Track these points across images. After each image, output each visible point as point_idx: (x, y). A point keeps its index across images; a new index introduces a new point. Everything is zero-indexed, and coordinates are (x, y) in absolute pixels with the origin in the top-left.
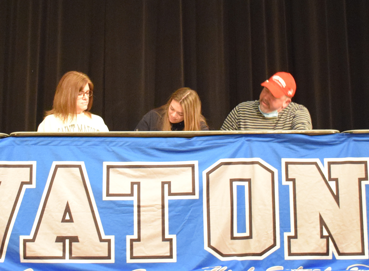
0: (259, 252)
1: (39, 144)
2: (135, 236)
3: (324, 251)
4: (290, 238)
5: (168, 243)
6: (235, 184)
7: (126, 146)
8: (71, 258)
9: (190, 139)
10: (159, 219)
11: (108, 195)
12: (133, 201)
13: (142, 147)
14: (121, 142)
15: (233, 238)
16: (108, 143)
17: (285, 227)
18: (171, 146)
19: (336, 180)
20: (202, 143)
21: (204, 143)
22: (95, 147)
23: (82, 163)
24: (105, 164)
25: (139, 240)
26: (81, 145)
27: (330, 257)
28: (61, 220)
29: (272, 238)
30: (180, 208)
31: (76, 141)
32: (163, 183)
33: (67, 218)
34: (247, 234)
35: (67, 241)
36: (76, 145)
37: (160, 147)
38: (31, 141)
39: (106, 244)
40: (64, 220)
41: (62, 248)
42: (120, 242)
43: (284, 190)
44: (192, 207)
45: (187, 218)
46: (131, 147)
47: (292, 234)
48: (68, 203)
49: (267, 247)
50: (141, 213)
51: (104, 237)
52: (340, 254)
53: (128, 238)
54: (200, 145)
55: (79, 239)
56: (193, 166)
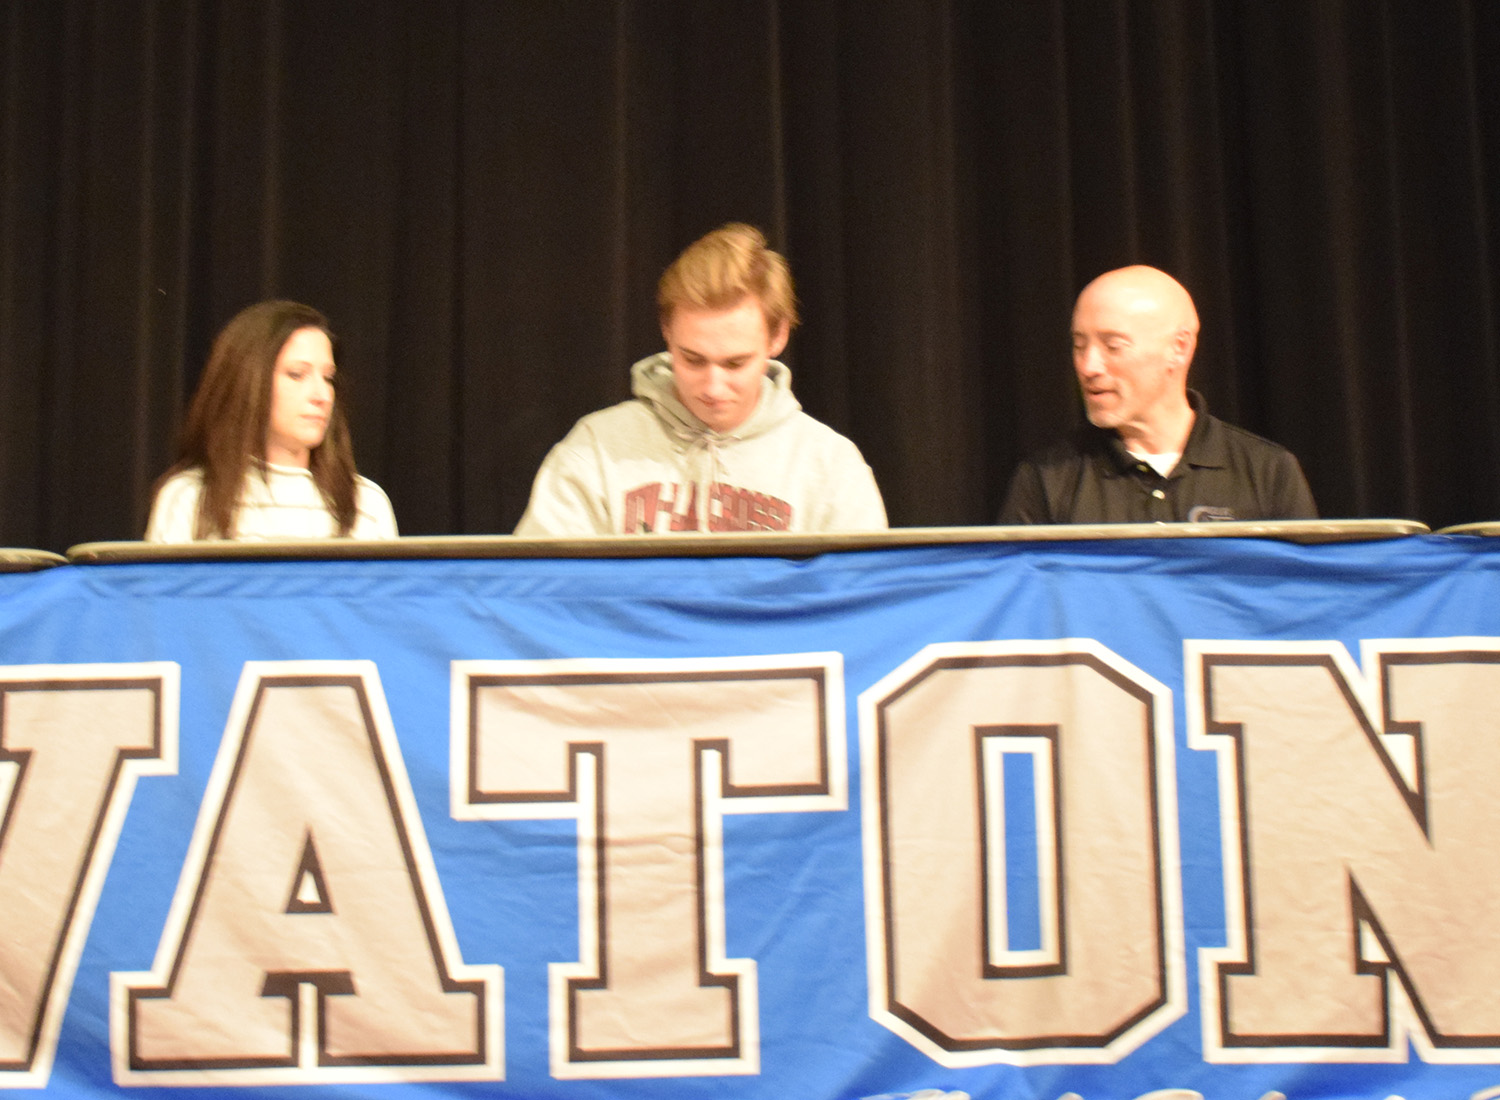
0: (1097, 1029)
1: (186, 592)
2: (587, 968)
3: (1371, 1026)
4: (1225, 970)
5: (722, 993)
6: (996, 748)
7: (545, 596)
8: (325, 1060)
9: (809, 565)
10: (686, 893)
11: (476, 797)
13: (608, 599)
14: (525, 578)
16: (472, 583)
17: (1205, 927)
18: (732, 595)
19: (1414, 729)
20: (856, 580)
21: (867, 581)
22: (417, 600)
23: (366, 670)
24: (462, 670)
25: (601, 982)
26: (362, 593)
27: (1395, 1054)
28: (282, 904)
29: (1153, 971)
30: (768, 849)
31: (339, 577)
32: (700, 746)
33: (309, 894)
34: (1047, 956)
35: (308, 993)
36: (340, 595)
37: (685, 599)
38: (155, 579)
39: (468, 999)
41: (284, 1019)
42: (526, 994)
43: (1197, 771)
44: (817, 843)
45: (797, 886)
46: (566, 599)
48: (309, 836)
49: (1130, 1009)
50: (613, 871)
51: (459, 972)
52: (1440, 1041)
53: (559, 974)
54: (848, 587)
55: (359, 982)
56: (818, 676)
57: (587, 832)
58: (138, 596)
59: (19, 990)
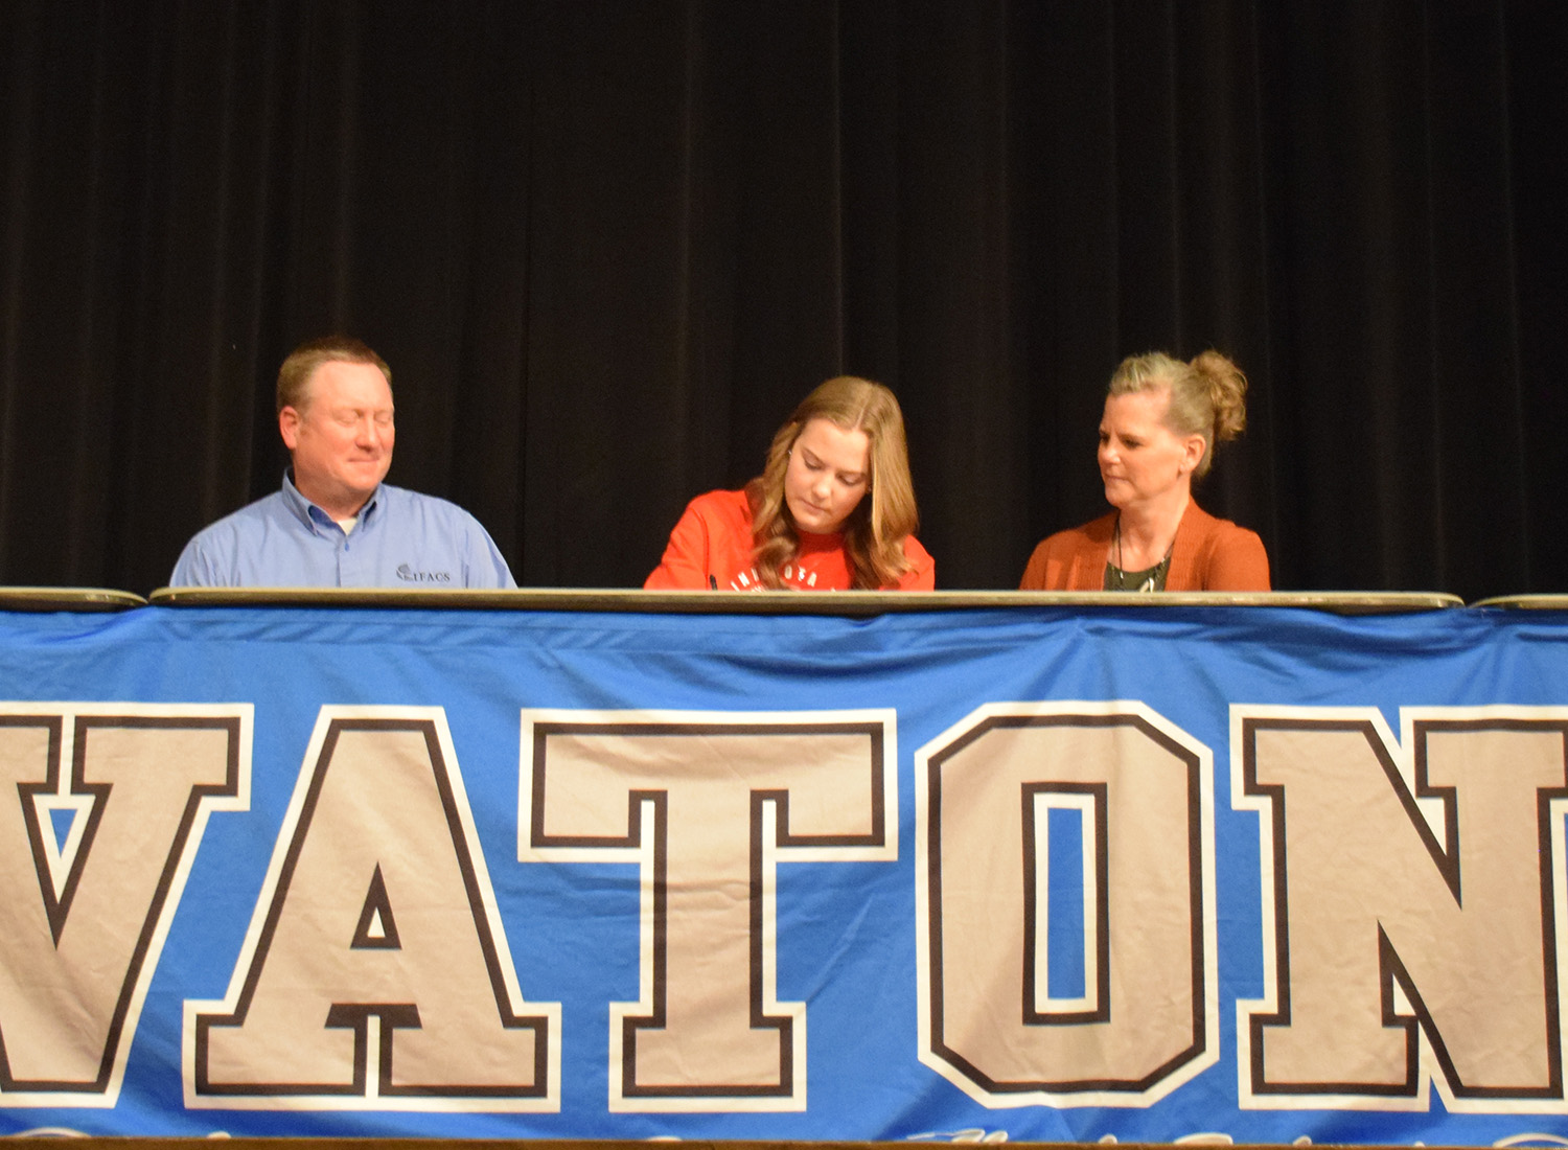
0: (1136, 1075)
1: (265, 636)
2: (644, 1007)
3: (1399, 1076)
4: (1258, 1022)
5: (774, 1034)
6: (1043, 803)
7: (611, 647)
8: (386, 1089)
9: (868, 624)
10: (740, 938)
11: (539, 840)
12: (637, 866)
13: (673, 653)
14: (593, 630)
15: (1031, 1017)
16: (541, 633)
17: (1241, 978)
18: (793, 652)
19: (1449, 795)
20: (913, 640)
21: (924, 641)
22: (488, 648)
23: (437, 715)
24: (530, 717)
25: (658, 1020)
26: (434, 641)
27: (1420, 1103)
28: (350, 939)
29: (1190, 1021)
30: (821, 897)
31: (412, 625)
33: (376, 930)
34: (1089, 1003)
35: (374, 1024)
36: (414, 642)
37: (748, 654)
38: (234, 622)
39: (530, 1033)
40: (361, 940)
41: (350, 1049)
42: (585, 1030)
43: (1237, 831)
44: (868, 893)
45: (850, 934)
46: (631, 651)
47: (1269, 1004)
48: (378, 871)
49: (1167, 1056)
50: (670, 915)
51: (520, 1008)
52: (1460, 1091)
53: (618, 1011)
54: (905, 646)
55: (421, 1014)
56: (876, 732)
57: (647, 876)
58: (217, 638)
59: (92, 1015)
